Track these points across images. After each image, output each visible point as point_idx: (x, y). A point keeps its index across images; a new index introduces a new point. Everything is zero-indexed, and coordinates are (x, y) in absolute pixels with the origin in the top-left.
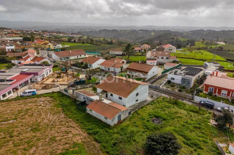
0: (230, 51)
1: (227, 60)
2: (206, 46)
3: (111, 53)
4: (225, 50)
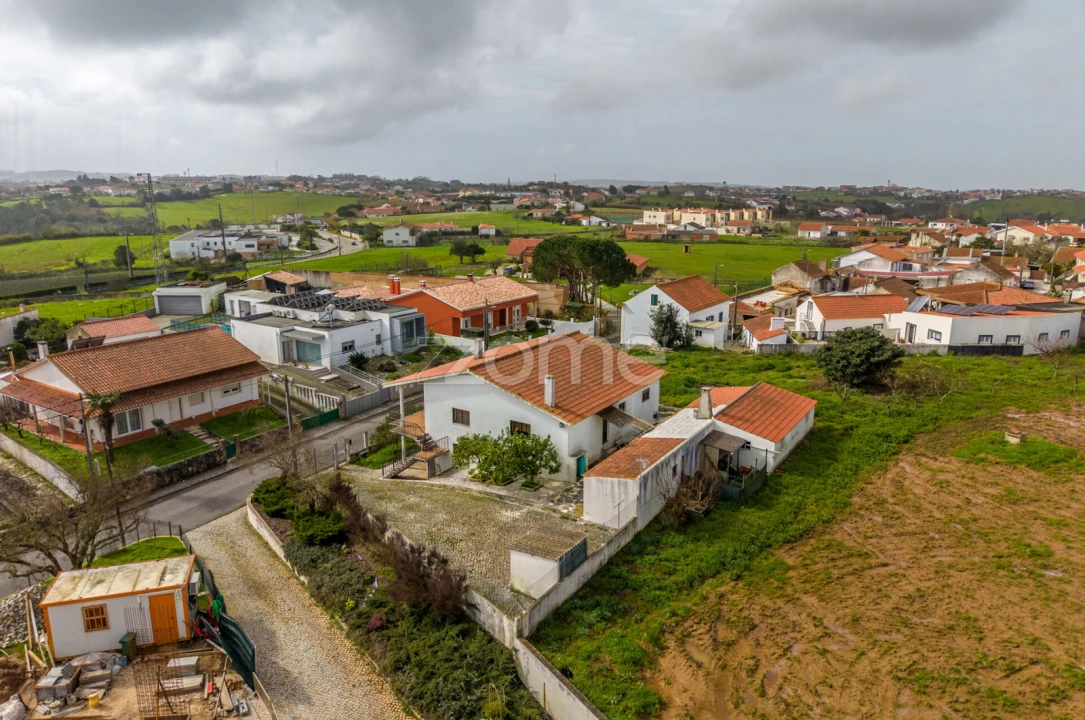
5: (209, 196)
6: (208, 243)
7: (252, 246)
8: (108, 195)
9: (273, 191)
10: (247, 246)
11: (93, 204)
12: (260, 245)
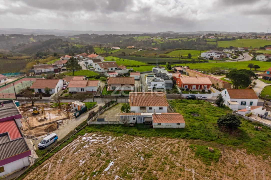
0: (131, 55)
1: (148, 63)
2: (106, 52)
3: (38, 71)
4: (127, 55)
5: (234, 40)
6: (210, 54)
7: (218, 56)
8: (210, 39)
9: (253, 39)
10: (217, 56)
11: (206, 41)
12: (220, 56)
